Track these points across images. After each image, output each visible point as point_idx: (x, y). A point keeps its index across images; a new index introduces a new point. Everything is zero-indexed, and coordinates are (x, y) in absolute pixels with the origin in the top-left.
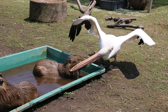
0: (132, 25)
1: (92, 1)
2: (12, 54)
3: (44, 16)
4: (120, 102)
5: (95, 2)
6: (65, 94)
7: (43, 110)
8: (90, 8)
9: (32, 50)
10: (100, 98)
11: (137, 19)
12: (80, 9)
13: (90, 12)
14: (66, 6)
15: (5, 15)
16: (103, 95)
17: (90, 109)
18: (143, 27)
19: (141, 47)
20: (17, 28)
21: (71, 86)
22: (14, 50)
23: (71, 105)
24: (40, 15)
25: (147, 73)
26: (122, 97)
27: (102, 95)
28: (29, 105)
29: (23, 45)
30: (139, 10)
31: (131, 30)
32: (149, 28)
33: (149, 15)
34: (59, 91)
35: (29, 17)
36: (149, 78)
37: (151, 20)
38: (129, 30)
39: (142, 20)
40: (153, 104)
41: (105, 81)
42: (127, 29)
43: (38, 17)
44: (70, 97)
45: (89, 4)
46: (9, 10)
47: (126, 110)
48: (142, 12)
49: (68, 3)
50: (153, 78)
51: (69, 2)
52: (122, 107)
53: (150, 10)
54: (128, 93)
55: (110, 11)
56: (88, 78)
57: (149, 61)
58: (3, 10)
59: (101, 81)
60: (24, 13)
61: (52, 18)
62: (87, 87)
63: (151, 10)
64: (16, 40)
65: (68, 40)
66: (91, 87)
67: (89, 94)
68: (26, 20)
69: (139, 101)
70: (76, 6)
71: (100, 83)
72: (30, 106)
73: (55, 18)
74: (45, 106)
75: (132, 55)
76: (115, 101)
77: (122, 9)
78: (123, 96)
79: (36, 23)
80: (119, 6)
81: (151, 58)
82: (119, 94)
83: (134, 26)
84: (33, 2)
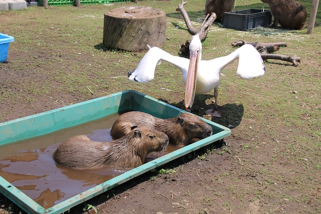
0: (280, 55)
1: (208, 15)
2: (73, 104)
3: (127, 40)
4: (256, 188)
5: (214, 15)
6: (162, 172)
7: (125, 197)
8: (206, 26)
9: (106, 97)
10: (222, 179)
11: (289, 44)
12: (188, 27)
13: (206, 32)
14: (165, 23)
15: (64, 39)
16: (227, 175)
17: (203, 197)
18: (298, 58)
19: (294, 93)
20: (82, 60)
21: (171, 158)
22: (77, 97)
23: (171, 191)
24: (121, 39)
25: (305, 138)
26: (259, 179)
27: (225, 174)
28: (101, 189)
29: (92, 89)
30: (292, 30)
31: (276, 64)
32: (310, 60)
33: (310, 38)
34: (151, 167)
35: (102, 42)
36: (309, 148)
37: (313, 46)
38: (273, 63)
39: (298, 46)
40: (315, 192)
41: (229, 151)
42: (269, 62)
43: (117, 41)
44: (169, 178)
45: (204, 20)
46: (71, 32)
47: (267, 202)
48: (297, 33)
49: (167, 17)
50: (316, 147)
51: (169, 16)
52: (259, 196)
53: (311, 29)
54: (271, 172)
55: (241, 30)
56: (202, 146)
57: (309, 118)
58: (60, 32)
59: (223, 152)
60: (95, 36)
61: (140, 44)
62: (200, 161)
63: (313, 28)
64: (81, 81)
65: (167, 81)
66: (206, 160)
67: (202, 173)
68: (97, 47)
69: (291, 187)
70: (181, 23)
71: (222, 154)
72: (103, 190)
73: (145, 43)
74: (129, 191)
75: (278, 107)
76: (248, 186)
77: (262, 28)
78: (262, 177)
79: (114, 52)
80: (256, 22)
81: (313, 112)
82: (255, 173)
83: (283, 56)
84: (109, 17)
